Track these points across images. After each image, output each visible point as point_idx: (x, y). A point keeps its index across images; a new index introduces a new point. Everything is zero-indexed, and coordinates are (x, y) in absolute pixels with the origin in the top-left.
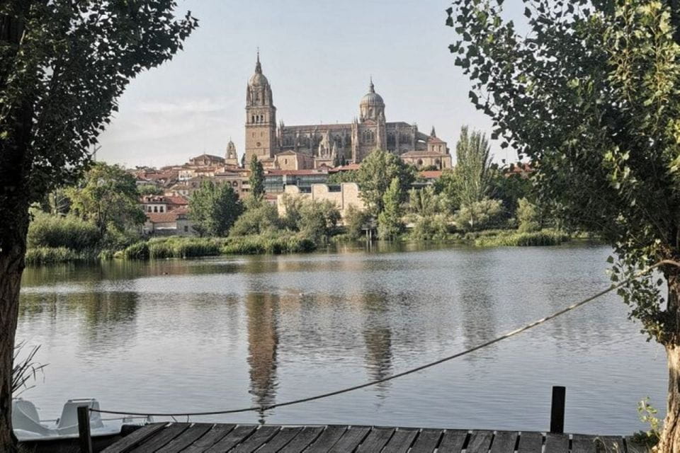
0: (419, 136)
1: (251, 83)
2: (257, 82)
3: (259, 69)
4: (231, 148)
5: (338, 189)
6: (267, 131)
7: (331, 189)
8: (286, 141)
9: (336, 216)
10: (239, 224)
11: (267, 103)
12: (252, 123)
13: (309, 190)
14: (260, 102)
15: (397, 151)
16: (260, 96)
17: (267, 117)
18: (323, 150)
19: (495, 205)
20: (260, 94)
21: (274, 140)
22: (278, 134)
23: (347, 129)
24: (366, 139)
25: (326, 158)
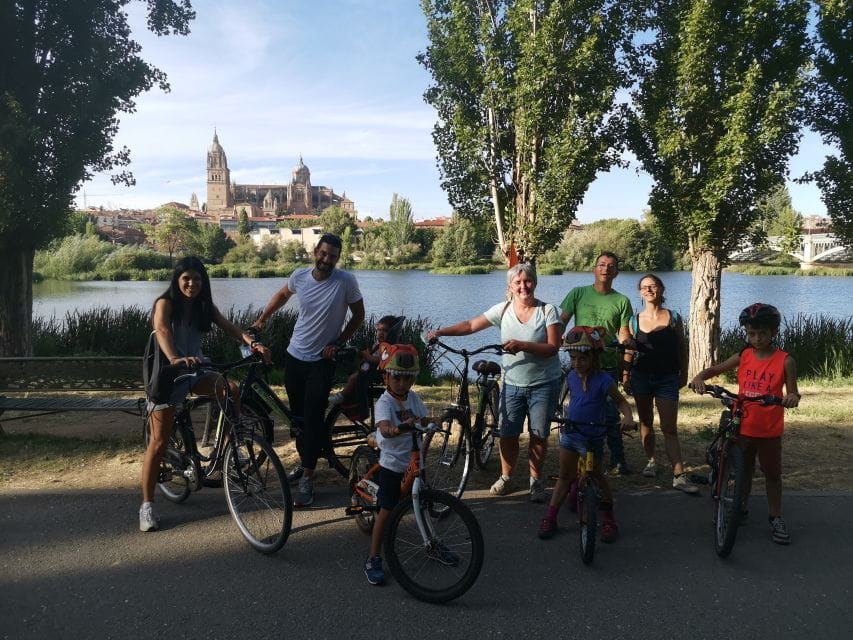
0: (335, 197)
1: (210, 150)
2: (215, 150)
3: (216, 140)
4: (194, 199)
5: (299, 232)
6: (224, 187)
7: (294, 232)
8: (238, 195)
9: (303, 251)
10: (231, 254)
11: (223, 166)
12: (213, 180)
13: (278, 232)
14: (218, 166)
15: (319, 207)
16: (218, 161)
17: (224, 177)
18: (267, 203)
19: (416, 247)
20: (218, 160)
21: (229, 194)
22: (232, 190)
23: (284, 189)
24: (298, 196)
25: (270, 208)
